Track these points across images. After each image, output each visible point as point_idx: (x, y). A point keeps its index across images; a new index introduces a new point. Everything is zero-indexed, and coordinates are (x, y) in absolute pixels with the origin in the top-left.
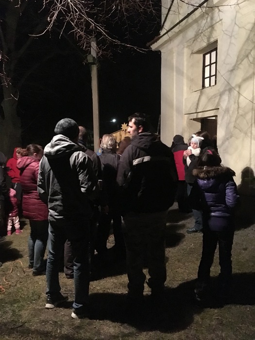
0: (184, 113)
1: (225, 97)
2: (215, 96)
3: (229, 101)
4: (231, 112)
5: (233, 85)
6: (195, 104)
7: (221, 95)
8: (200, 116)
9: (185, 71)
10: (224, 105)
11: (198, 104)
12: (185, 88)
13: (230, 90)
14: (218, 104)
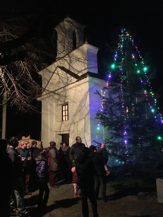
0: (54, 131)
1: (72, 126)
2: (68, 125)
3: (74, 128)
4: (75, 132)
5: (75, 121)
6: (59, 128)
7: (71, 125)
8: (62, 133)
10: (72, 129)
11: (61, 128)
12: (54, 120)
13: (74, 123)
14: (70, 128)
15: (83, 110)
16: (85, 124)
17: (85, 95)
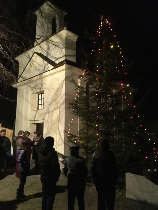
0: (28, 120)
1: (47, 115)
2: (43, 114)
3: (48, 117)
4: (49, 122)
5: (50, 110)
6: (34, 116)
7: (45, 114)
8: (36, 122)
9: (29, 100)
10: (46, 118)
11: (35, 117)
12: (29, 108)
13: (49, 112)
14: (44, 118)
15: (58, 99)
16: (60, 114)
17: (61, 84)
